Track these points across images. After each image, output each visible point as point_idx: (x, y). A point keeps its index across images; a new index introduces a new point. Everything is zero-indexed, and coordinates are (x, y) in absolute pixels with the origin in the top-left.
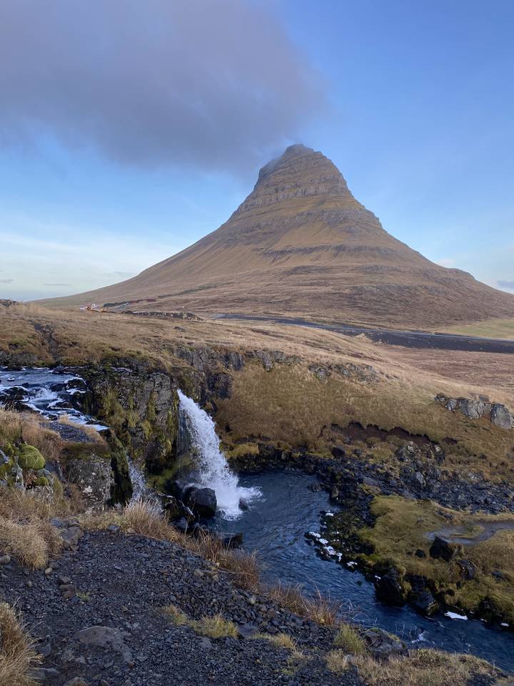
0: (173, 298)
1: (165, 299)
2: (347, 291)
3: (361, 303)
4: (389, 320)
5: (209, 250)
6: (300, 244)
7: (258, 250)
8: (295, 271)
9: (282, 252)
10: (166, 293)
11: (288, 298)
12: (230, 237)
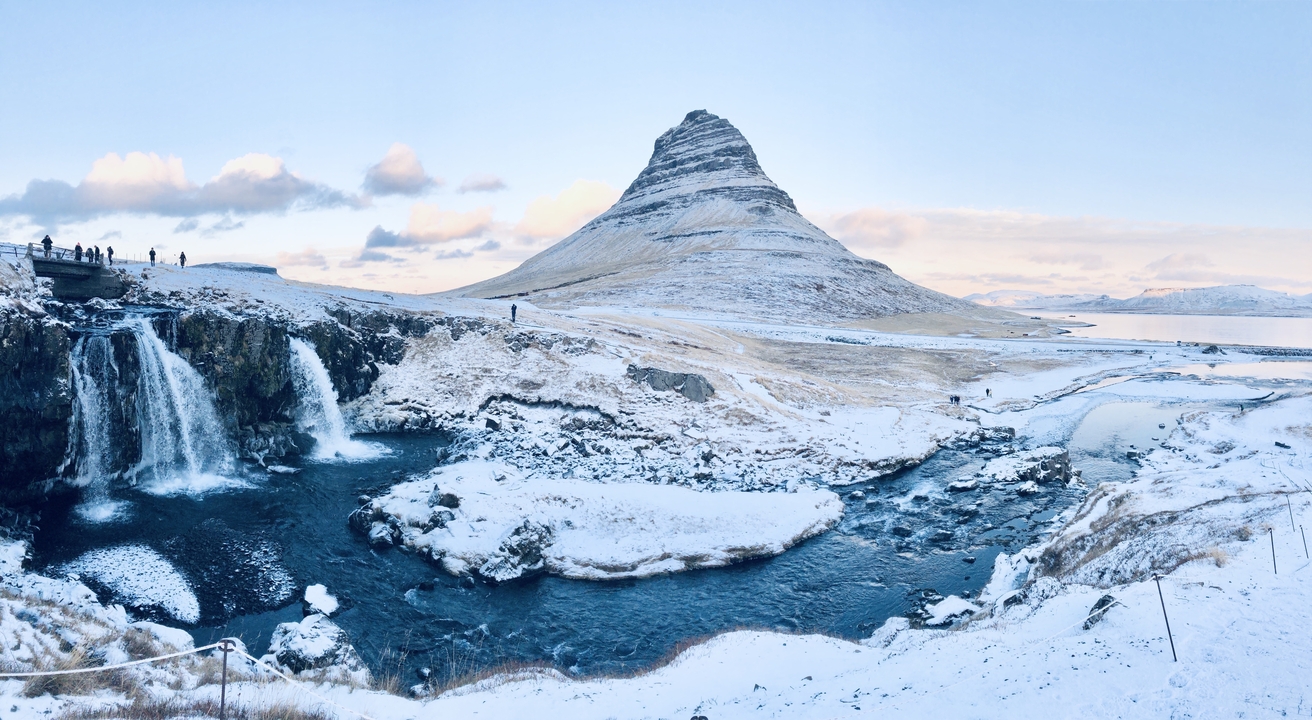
7: (650, 235)
12: (619, 220)
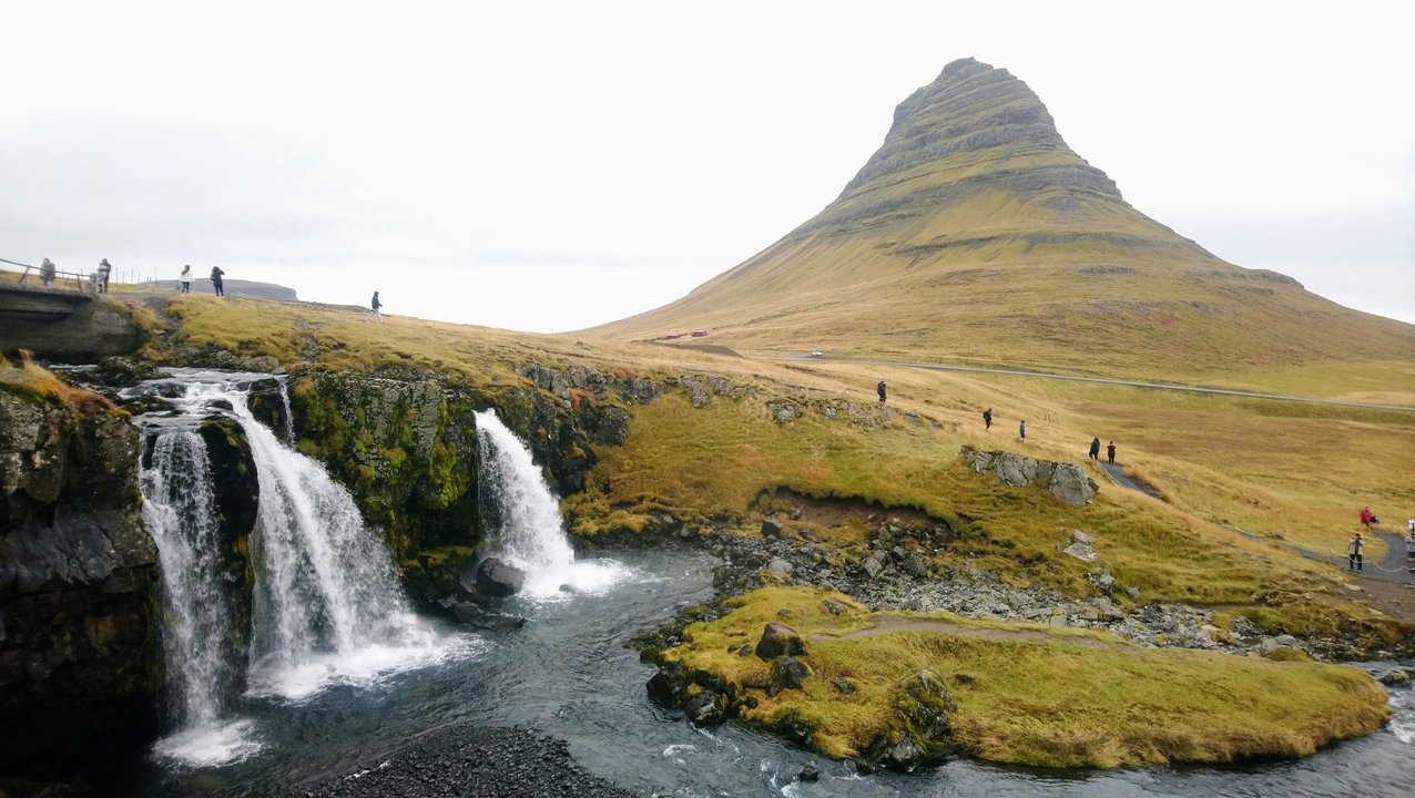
0: (733, 330)
1: (722, 332)
2: (1036, 312)
3: (1062, 333)
4: (1110, 363)
5: (805, 248)
6: (961, 233)
7: (885, 246)
8: (947, 279)
9: (929, 249)
10: (726, 323)
11: (923, 325)
12: (839, 227)
